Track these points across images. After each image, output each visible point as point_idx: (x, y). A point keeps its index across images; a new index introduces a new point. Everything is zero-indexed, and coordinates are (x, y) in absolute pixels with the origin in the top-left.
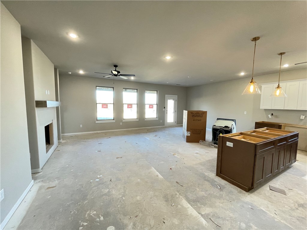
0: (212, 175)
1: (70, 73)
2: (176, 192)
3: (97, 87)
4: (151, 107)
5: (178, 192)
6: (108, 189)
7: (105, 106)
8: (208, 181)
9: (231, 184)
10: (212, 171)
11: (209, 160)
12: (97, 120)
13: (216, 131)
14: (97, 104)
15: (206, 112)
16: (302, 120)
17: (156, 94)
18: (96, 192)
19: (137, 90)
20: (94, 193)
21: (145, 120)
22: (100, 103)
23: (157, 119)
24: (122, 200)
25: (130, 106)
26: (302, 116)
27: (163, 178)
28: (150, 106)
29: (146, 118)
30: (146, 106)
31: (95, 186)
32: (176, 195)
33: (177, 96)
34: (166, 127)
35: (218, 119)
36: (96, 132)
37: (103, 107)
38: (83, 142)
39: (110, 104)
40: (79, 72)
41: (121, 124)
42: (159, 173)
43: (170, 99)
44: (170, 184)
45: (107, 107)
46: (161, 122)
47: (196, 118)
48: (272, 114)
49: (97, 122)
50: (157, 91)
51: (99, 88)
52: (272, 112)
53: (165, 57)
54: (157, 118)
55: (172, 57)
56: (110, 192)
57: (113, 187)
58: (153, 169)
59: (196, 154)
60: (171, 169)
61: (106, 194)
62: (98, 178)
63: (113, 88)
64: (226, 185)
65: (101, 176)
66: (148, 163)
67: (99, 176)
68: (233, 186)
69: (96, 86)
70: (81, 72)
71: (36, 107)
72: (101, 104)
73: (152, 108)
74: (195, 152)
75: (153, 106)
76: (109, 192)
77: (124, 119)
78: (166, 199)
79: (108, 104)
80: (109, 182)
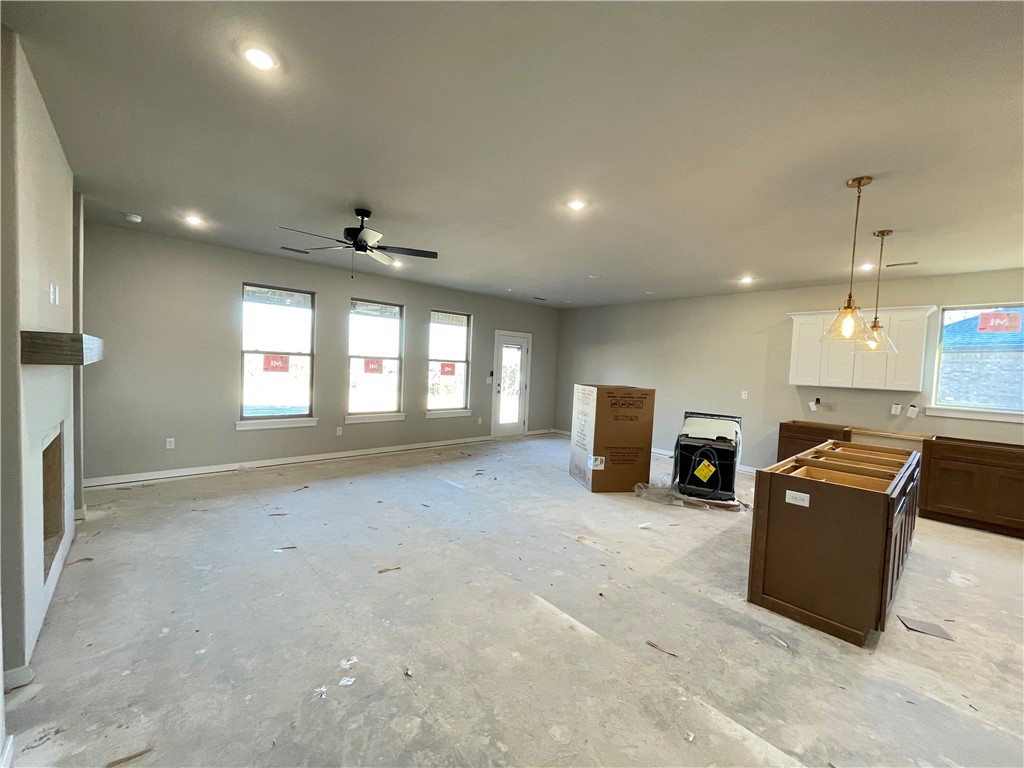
0: (736, 601)
1: (139, 220)
2: (672, 685)
3: (247, 288)
4: (447, 369)
5: (676, 679)
6: (418, 715)
7: (276, 361)
8: (737, 624)
9: (806, 628)
10: (726, 586)
11: (696, 551)
12: (243, 418)
13: (688, 454)
14: (246, 355)
15: (652, 392)
16: (894, 416)
17: (464, 329)
18: (370, 738)
19: (401, 307)
20: (364, 747)
21: (427, 417)
22: (257, 352)
23: (468, 413)
24: (501, 755)
25: (373, 364)
26: (894, 406)
27: (595, 634)
28: (443, 366)
29: (429, 408)
30: (432, 365)
31: (351, 714)
32: (677, 694)
33: (530, 335)
34: (496, 441)
35: (688, 415)
36: (236, 466)
37: (267, 367)
38: (192, 514)
39: (299, 354)
40: (181, 220)
41: (339, 431)
42: (573, 617)
43: (509, 344)
44: (633, 654)
45: (285, 368)
46: (480, 422)
47: (622, 412)
48: (818, 401)
49: (241, 426)
50: (469, 316)
51: (254, 292)
52: (818, 394)
53: (565, 203)
54: (466, 408)
55: (590, 202)
56: (430, 726)
57: (431, 705)
58: (541, 603)
59: (645, 532)
60: (601, 595)
61: (418, 744)
62: (345, 673)
63: (313, 294)
64: (794, 631)
65: (355, 659)
66: (513, 582)
67: (345, 664)
68: (814, 631)
69: (245, 284)
70: (194, 221)
71: (22, 363)
72: (262, 356)
73: (452, 373)
74: (640, 526)
75: (453, 367)
76: (425, 728)
77: (350, 414)
78: (657, 719)
79: (291, 357)
80: (403, 685)
